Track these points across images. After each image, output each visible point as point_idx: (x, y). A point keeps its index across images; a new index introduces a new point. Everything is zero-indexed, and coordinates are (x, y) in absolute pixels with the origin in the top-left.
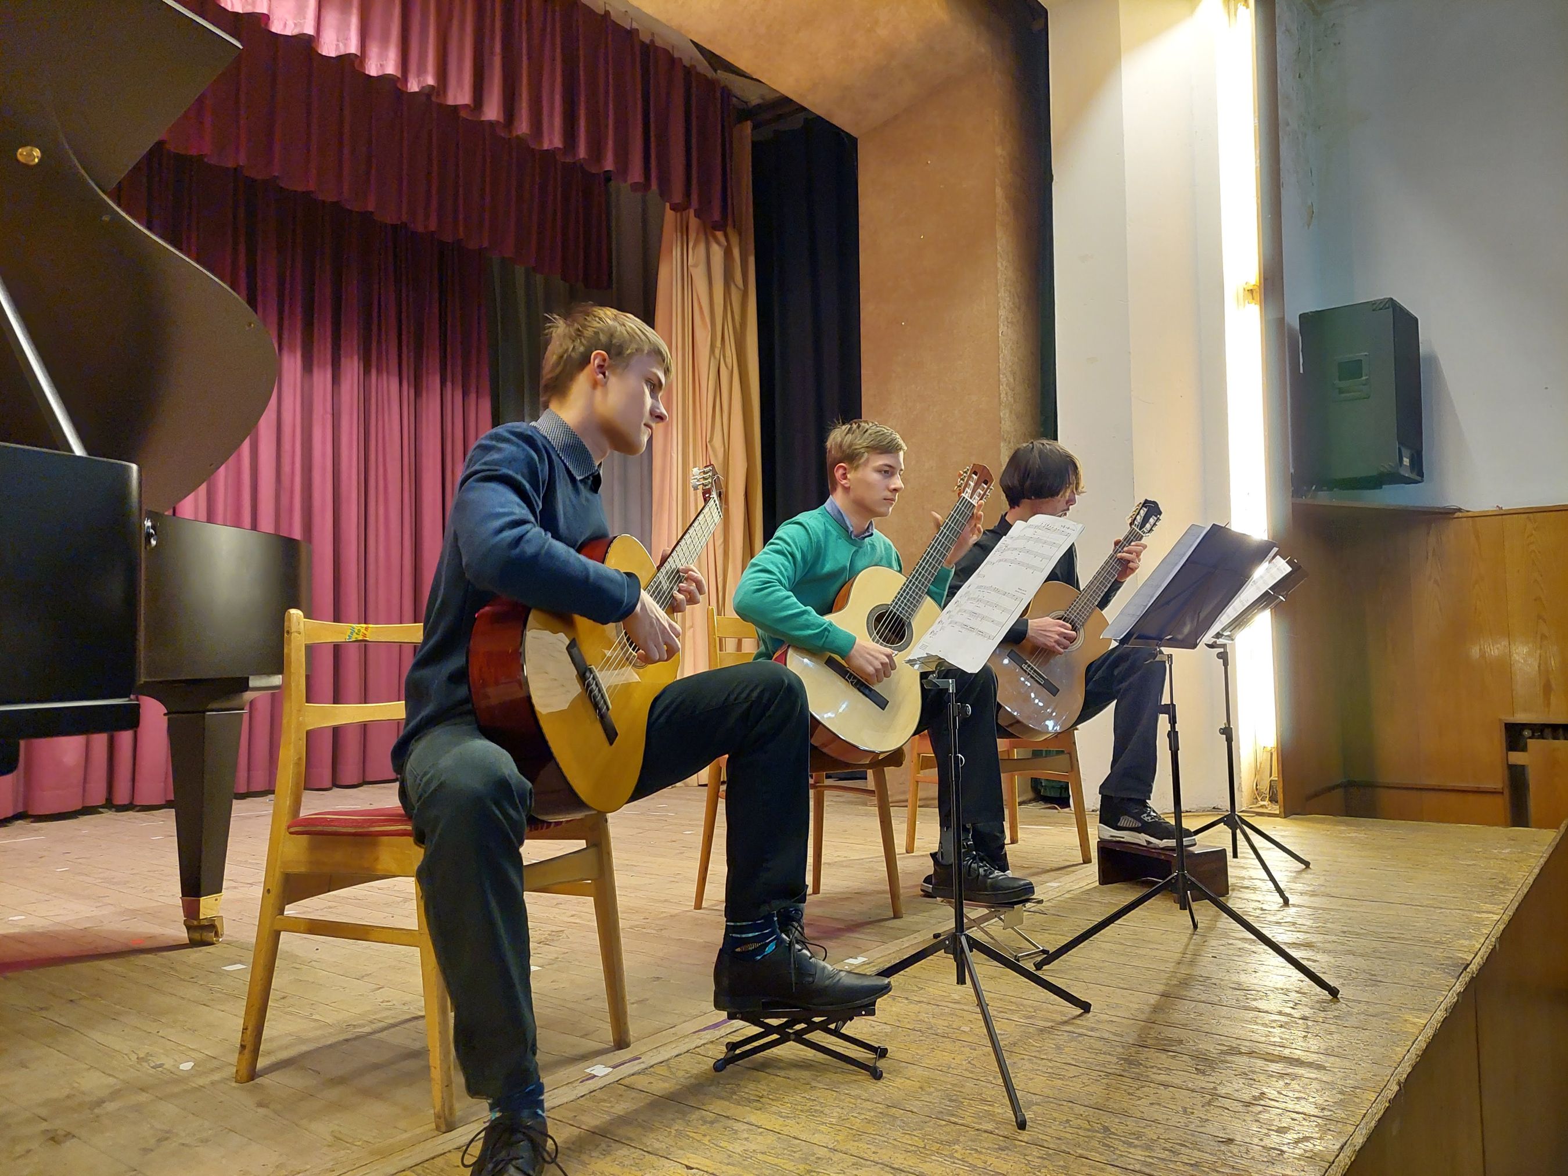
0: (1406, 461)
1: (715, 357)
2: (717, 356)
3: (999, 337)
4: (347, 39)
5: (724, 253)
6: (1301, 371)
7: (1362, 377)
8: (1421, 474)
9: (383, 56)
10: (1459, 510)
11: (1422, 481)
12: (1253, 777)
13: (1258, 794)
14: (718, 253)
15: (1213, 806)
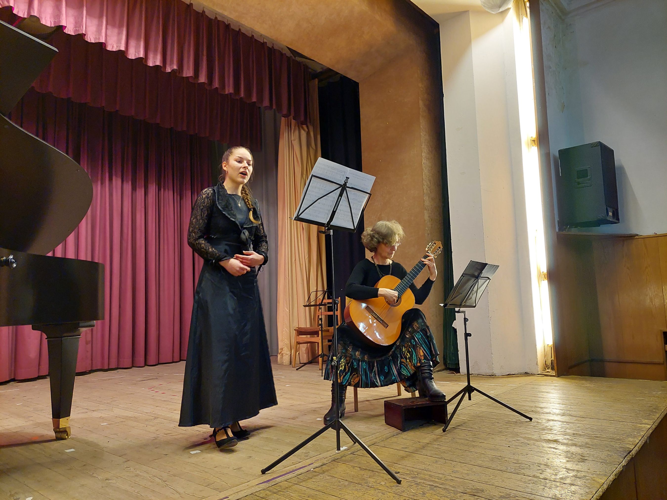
0: (610, 214)
1: (303, 178)
3: (422, 165)
4: (139, 51)
5: (307, 134)
6: (561, 175)
7: (588, 177)
8: (618, 219)
9: (155, 58)
10: (637, 235)
11: (619, 222)
12: (543, 358)
13: (546, 366)
14: (304, 134)
15: (525, 372)
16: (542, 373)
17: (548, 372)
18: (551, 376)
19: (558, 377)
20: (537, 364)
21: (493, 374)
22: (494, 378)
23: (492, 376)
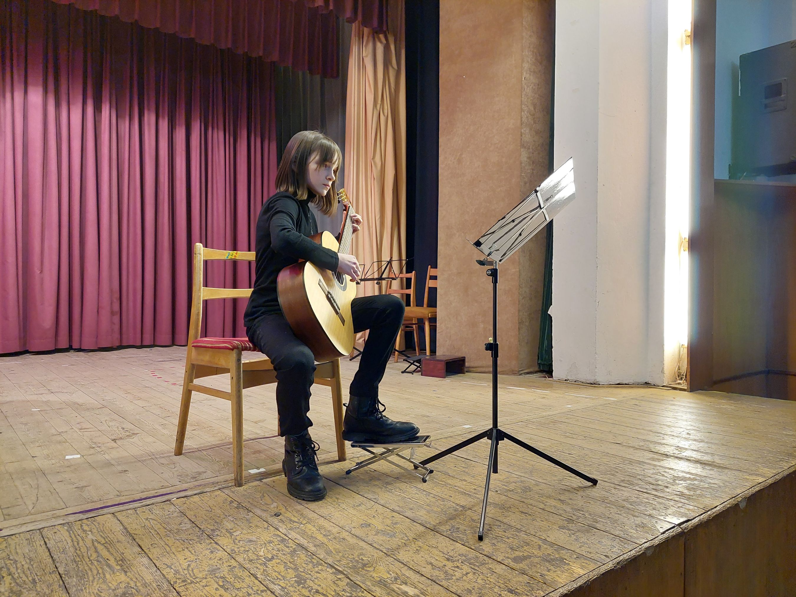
1: (376, 109)
2: (378, 108)
3: (522, 80)
5: (384, 48)
6: (740, 95)
7: (781, 95)
12: (676, 364)
13: (678, 376)
14: (380, 48)
15: (645, 382)
16: (670, 384)
17: (679, 384)
18: (681, 390)
19: (690, 392)
20: (663, 372)
21: (595, 382)
22: (595, 387)
23: (594, 384)
